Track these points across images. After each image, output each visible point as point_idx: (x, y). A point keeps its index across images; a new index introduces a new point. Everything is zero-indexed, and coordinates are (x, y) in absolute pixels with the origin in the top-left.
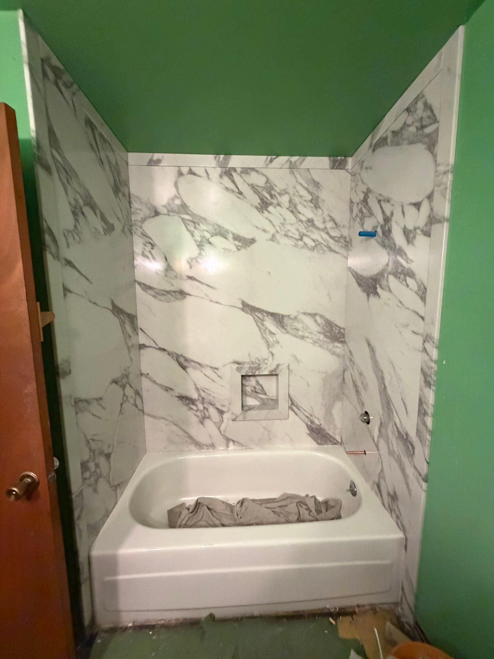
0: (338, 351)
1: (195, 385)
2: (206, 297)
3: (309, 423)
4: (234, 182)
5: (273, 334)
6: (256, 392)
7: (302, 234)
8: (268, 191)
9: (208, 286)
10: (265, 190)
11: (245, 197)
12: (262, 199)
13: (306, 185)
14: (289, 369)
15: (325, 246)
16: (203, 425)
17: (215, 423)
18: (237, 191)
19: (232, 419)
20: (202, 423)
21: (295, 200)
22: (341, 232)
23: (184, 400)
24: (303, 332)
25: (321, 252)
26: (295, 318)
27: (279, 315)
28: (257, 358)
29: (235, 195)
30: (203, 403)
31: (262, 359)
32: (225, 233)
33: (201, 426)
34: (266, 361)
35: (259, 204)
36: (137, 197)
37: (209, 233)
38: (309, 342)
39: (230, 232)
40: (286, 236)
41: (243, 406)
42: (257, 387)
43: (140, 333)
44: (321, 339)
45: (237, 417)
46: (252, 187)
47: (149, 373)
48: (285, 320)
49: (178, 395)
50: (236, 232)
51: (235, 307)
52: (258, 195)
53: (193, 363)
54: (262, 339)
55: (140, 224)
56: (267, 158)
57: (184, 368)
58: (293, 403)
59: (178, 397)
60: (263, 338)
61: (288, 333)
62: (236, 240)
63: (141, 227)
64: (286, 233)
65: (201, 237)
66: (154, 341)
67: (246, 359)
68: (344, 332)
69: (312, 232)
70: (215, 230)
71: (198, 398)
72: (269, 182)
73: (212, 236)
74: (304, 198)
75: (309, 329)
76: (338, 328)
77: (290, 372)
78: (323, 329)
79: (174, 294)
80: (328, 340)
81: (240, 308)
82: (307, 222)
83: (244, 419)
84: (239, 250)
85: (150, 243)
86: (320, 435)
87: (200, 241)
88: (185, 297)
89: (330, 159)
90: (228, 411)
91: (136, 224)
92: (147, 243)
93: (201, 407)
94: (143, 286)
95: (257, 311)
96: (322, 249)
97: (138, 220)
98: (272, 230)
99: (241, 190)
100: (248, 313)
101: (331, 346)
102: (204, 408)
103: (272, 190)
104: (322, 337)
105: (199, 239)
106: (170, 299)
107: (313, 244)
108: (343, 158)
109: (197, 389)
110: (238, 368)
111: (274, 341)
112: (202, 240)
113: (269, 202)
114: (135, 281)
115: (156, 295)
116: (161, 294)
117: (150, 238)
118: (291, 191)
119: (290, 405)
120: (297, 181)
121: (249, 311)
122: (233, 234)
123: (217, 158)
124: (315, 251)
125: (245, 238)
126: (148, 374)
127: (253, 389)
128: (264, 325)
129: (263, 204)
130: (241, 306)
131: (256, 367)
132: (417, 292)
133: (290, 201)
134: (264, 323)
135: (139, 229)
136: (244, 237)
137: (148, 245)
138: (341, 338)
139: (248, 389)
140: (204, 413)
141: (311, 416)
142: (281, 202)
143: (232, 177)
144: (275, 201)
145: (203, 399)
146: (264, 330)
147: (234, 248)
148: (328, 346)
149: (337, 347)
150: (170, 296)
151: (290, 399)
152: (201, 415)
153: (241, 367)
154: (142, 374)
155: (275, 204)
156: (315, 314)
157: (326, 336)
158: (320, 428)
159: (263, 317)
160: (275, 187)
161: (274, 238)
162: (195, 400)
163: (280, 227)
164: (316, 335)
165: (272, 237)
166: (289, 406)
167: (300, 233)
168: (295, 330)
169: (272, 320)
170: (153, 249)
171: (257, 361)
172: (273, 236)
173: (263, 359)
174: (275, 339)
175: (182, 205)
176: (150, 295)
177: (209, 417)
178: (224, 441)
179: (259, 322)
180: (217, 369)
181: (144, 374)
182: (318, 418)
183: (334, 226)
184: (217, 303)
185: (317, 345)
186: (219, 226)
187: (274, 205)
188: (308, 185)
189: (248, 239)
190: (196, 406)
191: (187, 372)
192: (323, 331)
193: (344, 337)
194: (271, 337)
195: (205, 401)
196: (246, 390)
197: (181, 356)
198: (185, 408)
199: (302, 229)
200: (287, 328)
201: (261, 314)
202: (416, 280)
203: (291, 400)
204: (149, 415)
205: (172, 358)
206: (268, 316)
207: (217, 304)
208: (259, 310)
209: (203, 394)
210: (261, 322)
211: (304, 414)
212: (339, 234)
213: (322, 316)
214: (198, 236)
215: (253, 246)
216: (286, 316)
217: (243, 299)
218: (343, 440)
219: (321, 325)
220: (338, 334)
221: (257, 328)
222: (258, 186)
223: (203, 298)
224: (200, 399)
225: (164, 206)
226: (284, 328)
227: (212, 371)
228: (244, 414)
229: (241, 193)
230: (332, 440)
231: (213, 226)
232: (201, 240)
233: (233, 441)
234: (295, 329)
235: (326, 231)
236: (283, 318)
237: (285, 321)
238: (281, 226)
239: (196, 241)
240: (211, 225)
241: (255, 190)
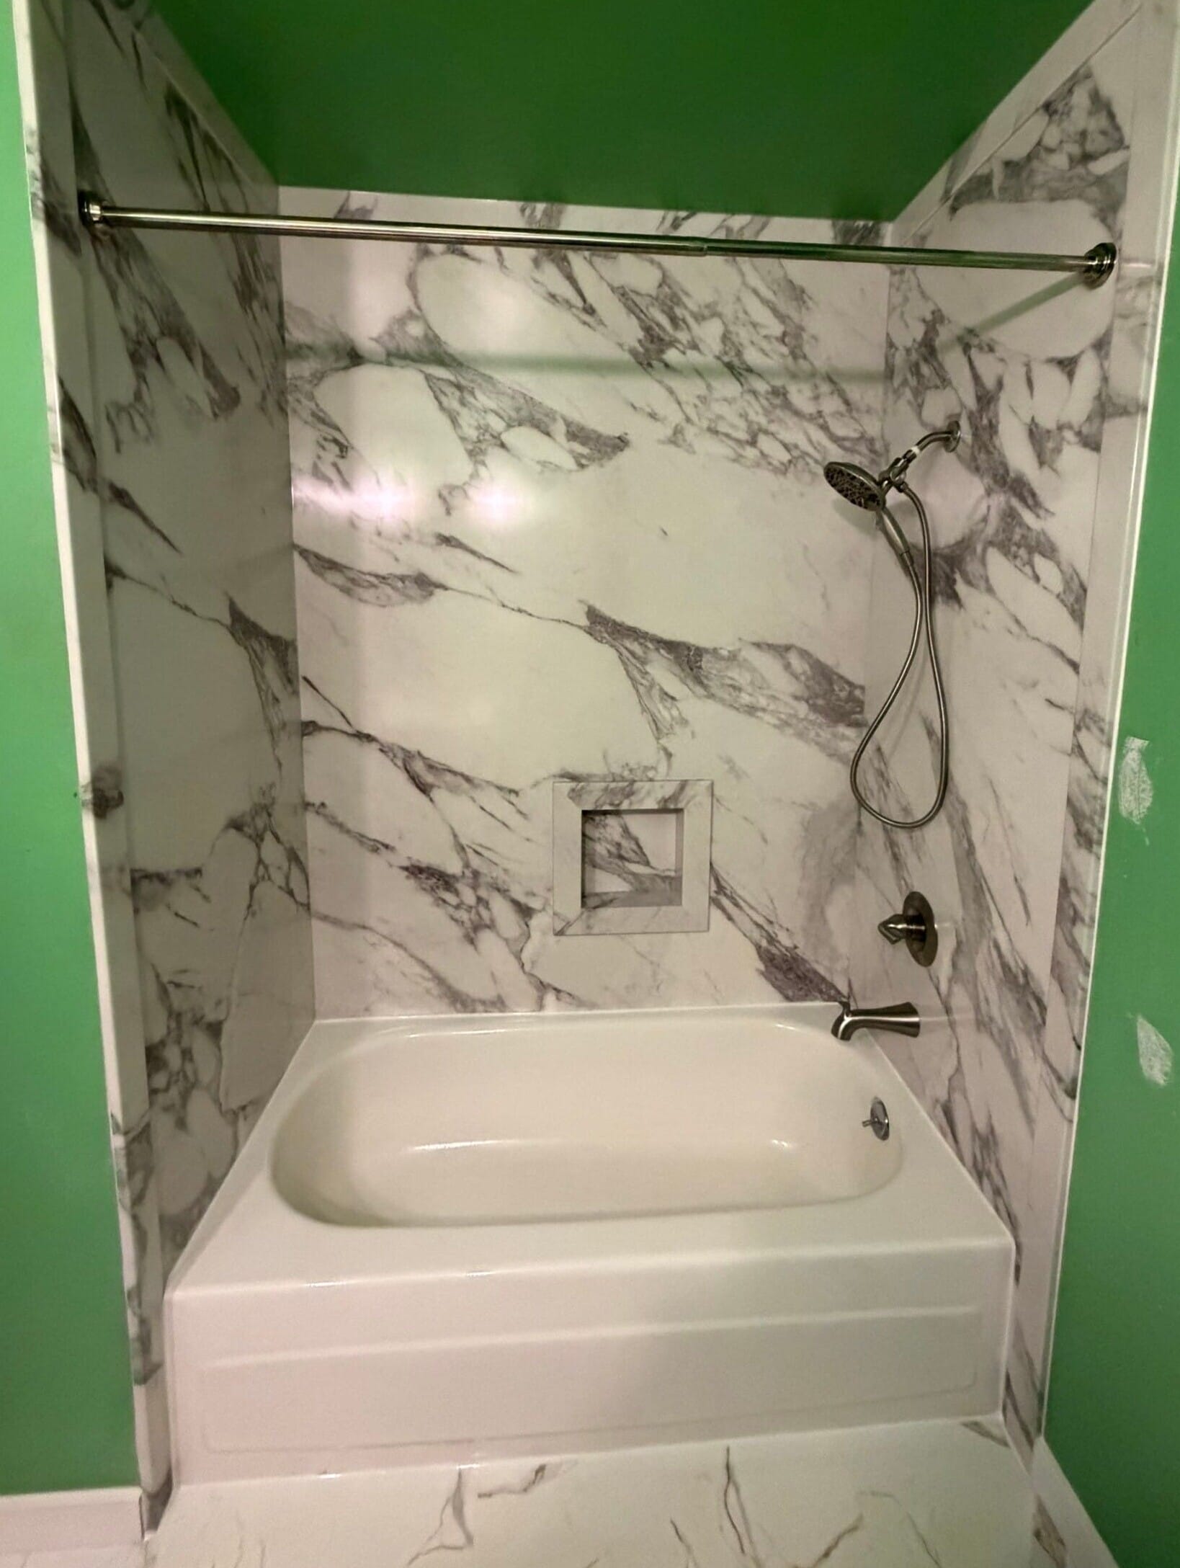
0: (843, 745)
1: (455, 836)
2: (488, 594)
3: (764, 943)
4: (571, 279)
5: (670, 700)
6: (621, 857)
7: (756, 427)
8: (666, 308)
9: (496, 563)
10: (656, 304)
11: (601, 323)
12: (647, 330)
13: (768, 294)
14: (713, 795)
15: (816, 461)
16: (476, 949)
17: (506, 940)
18: (580, 303)
19: (554, 930)
20: (472, 942)
21: (737, 334)
22: (861, 425)
23: (423, 876)
24: (750, 695)
25: (807, 477)
26: (733, 657)
27: (689, 648)
28: (627, 765)
29: (574, 315)
30: (475, 888)
31: (639, 768)
32: (545, 419)
33: (470, 948)
34: (651, 774)
35: (640, 341)
36: (303, 312)
37: (501, 417)
38: (768, 723)
39: (558, 417)
40: (713, 431)
41: (583, 896)
42: (625, 843)
43: (303, 688)
44: (802, 716)
45: (569, 924)
46: (623, 295)
47: (327, 802)
48: (706, 663)
49: (406, 863)
50: (575, 416)
51: (567, 622)
52: (638, 318)
53: (449, 777)
54: (642, 713)
55: (308, 387)
56: (664, 218)
57: (424, 788)
58: (721, 889)
59: (406, 869)
60: (645, 709)
61: (711, 696)
62: (575, 441)
63: (311, 397)
64: (713, 425)
65: (478, 427)
66: (343, 715)
67: (597, 768)
68: (861, 697)
69: (781, 421)
70: (518, 410)
71: (463, 873)
72: (668, 281)
73: (509, 426)
74: (764, 332)
75: (769, 688)
76: (847, 687)
77: (715, 801)
78: (808, 687)
79: (400, 584)
80: (821, 719)
81: (580, 627)
82: (769, 396)
83: (588, 931)
84: (582, 466)
85: (336, 441)
86: (792, 976)
87: (476, 439)
88: (431, 594)
89: (834, 225)
90: (544, 909)
91: (296, 386)
92: (325, 439)
93: (469, 897)
94: (313, 559)
95: (628, 636)
96: (810, 472)
97: (301, 378)
98: (675, 417)
99: (591, 299)
100: (604, 641)
101: (825, 734)
102: (479, 899)
103: (678, 304)
104: (803, 709)
105: (473, 434)
106: (389, 597)
107: (785, 457)
108: (870, 224)
109: (461, 849)
110: (573, 790)
111: (673, 718)
112: (481, 438)
113: (667, 338)
114: (294, 546)
115: (349, 585)
116: (366, 584)
117: (338, 429)
118: (728, 310)
119: (713, 895)
120: (744, 283)
121: (606, 635)
122: (568, 424)
123: (528, 212)
124: (790, 475)
125: (599, 436)
126: (323, 805)
127: (613, 850)
128: (647, 673)
129: (652, 342)
130: (584, 622)
131: (623, 789)
132: (1062, 596)
133: (725, 338)
134: (648, 668)
135: (305, 402)
136: (595, 432)
137: (326, 444)
138: (855, 713)
139: (601, 849)
140: (478, 914)
141: (771, 923)
142: (701, 340)
143: (566, 264)
144: (683, 336)
145: (476, 874)
146: (645, 687)
147: (569, 463)
148: (818, 735)
149: (844, 737)
150: (389, 590)
151: (712, 879)
152: (470, 919)
153: (582, 788)
154: (307, 805)
155: (685, 342)
156: (788, 648)
157: (814, 708)
158: (793, 958)
159: (645, 653)
160: (685, 299)
161: (679, 436)
162: (454, 876)
163: (696, 406)
164: (786, 704)
165: (675, 434)
166: (710, 897)
167: (750, 423)
168: (731, 689)
169: (669, 659)
170: (343, 457)
171: (626, 773)
172: (678, 431)
173: (642, 768)
174: (675, 713)
175: (426, 336)
176: (335, 585)
177: (491, 926)
178: (533, 993)
179: (635, 666)
180: (516, 793)
181: (313, 805)
182: (788, 930)
183: (843, 408)
184: (520, 611)
185: (790, 731)
186: (530, 400)
187: (679, 346)
188: (775, 293)
189: (609, 438)
190: (457, 893)
191: (431, 800)
192: (806, 695)
193: (861, 712)
194: (665, 707)
195: (482, 880)
196: (595, 850)
197: (416, 754)
198: (425, 900)
199: (757, 413)
200: (711, 684)
201: (641, 644)
202: (1058, 564)
203: (717, 881)
204: (325, 918)
205: (392, 760)
206: (657, 650)
207: (518, 614)
208: (635, 632)
209: (475, 862)
210: (638, 665)
211: (751, 919)
212: (855, 430)
213: (804, 654)
214: (470, 426)
215: (624, 458)
216: (706, 651)
217: (591, 602)
218: (856, 987)
219: (803, 678)
220: (847, 701)
221: (628, 683)
222: (638, 293)
223: (480, 596)
224: (468, 873)
225: (377, 340)
226: (701, 683)
227: (504, 798)
228: (589, 917)
229: (590, 311)
230: (824, 990)
231: (513, 398)
232: (478, 437)
233: (558, 991)
234: (731, 686)
235: (821, 421)
236: (701, 656)
237: (703, 664)
238: (698, 402)
239: (463, 439)
240: (508, 395)
241: (630, 302)
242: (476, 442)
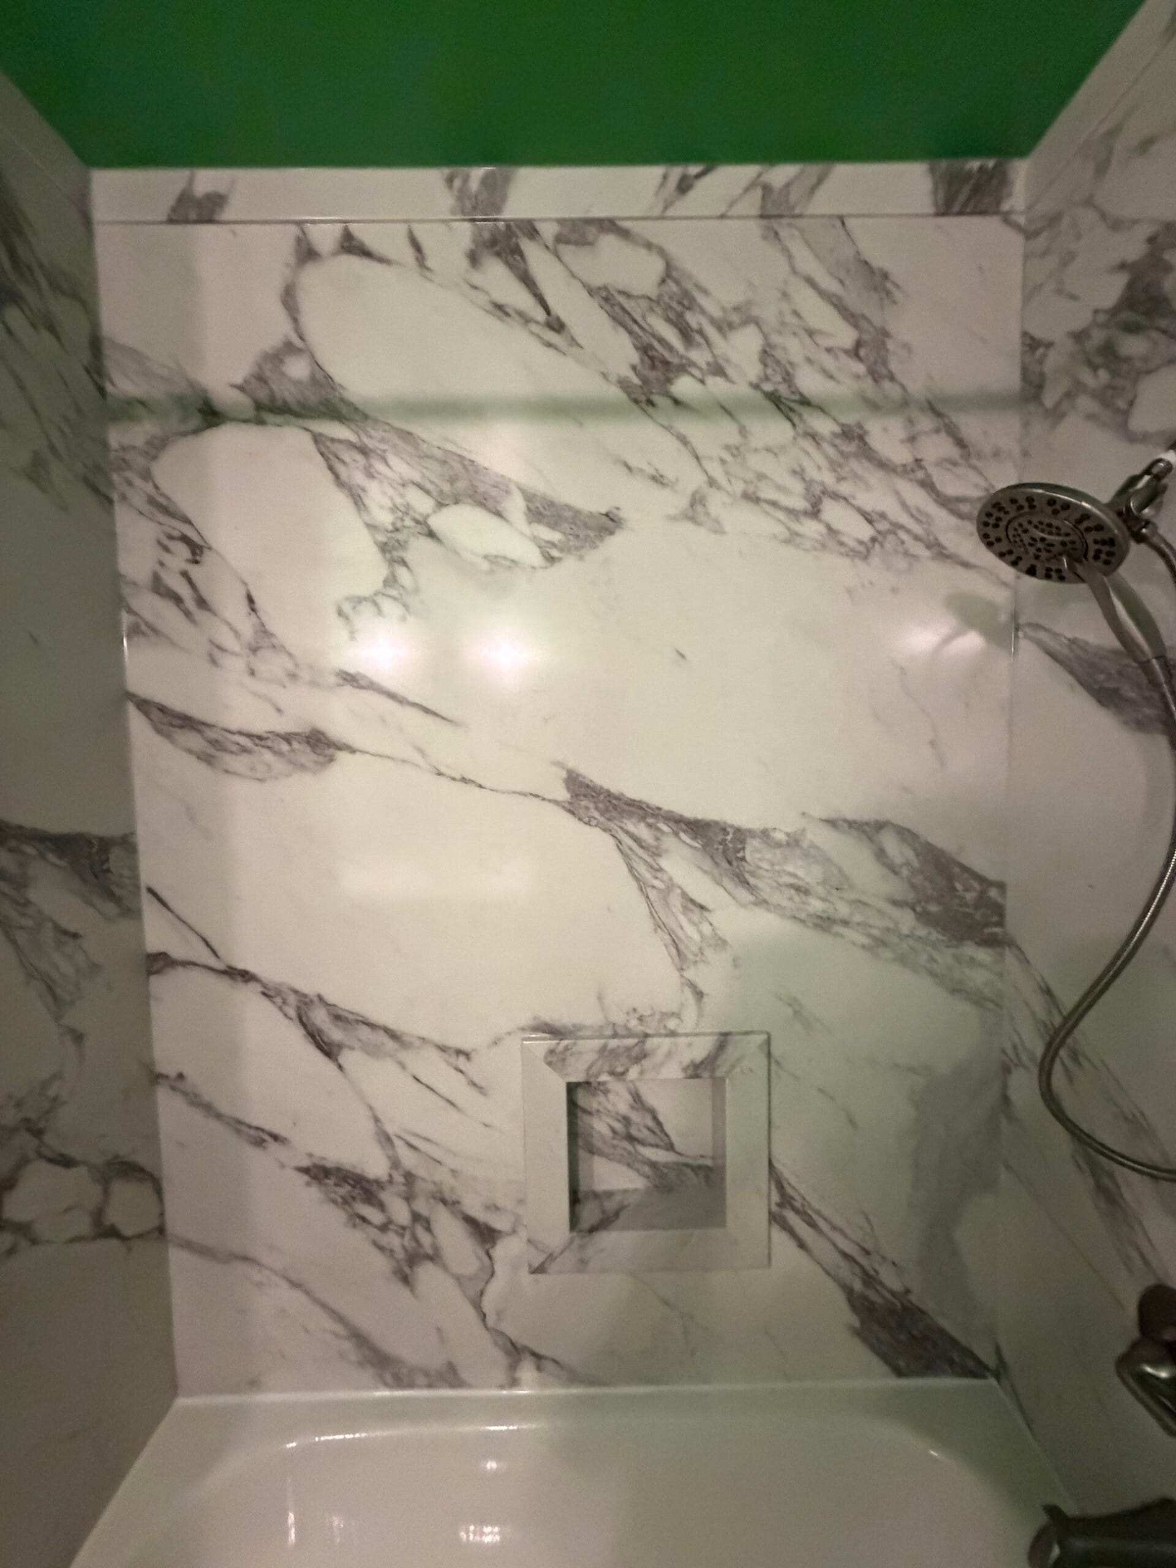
0: (978, 978)
1: (377, 1120)
2: (417, 758)
3: (858, 1286)
4: (527, 281)
5: (697, 910)
6: (631, 1138)
7: (817, 490)
8: (672, 316)
9: (427, 711)
11: (574, 342)
12: (645, 350)
13: (829, 284)
14: (769, 1055)
15: (916, 538)
16: (412, 1291)
17: (458, 1279)
18: (540, 315)
19: (530, 1266)
20: (406, 1280)
21: (785, 349)
22: (986, 479)
23: (330, 1182)
24: (823, 900)
25: (902, 563)
26: (793, 842)
27: (724, 830)
28: (635, 1010)
29: (532, 333)
30: (409, 1198)
31: (652, 1015)
32: (494, 492)
33: (405, 1292)
34: (672, 1024)
35: (634, 368)
36: (133, 353)
37: (428, 492)
38: (854, 944)
39: (513, 487)
40: (751, 498)
41: (575, 1198)
42: (635, 1117)
43: (148, 907)
44: (905, 930)
45: (551, 1257)
46: (606, 299)
47: (185, 1073)
48: (753, 851)
49: (306, 1163)
50: (539, 486)
51: (537, 796)
52: (631, 333)
53: (364, 1032)
54: (655, 931)
55: (140, 461)
56: (665, 177)
57: (329, 1050)
58: (786, 1201)
59: (305, 1171)
60: (660, 925)
61: (763, 903)
62: (539, 522)
63: (147, 476)
64: (751, 489)
65: (394, 509)
66: (207, 944)
67: (588, 1015)
68: (999, 900)
69: (857, 477)
70: (453, 480)
71: (390, 1176)
72: (675, 274)
73: (441, 505)
74: (825, 342)
75: (852, 887)
76: (976, 885)
77: (774, 1067)
78: (913, 886)
79: (285, 747)
80: (935, 935)
81: (556, 802)
82: (838, 442)
83: (583, 1264)
84: (551, 560)
85: (185, 539)
86: (903, 1337)
87: (390, 528)
88: (331, 759)
89: (932, 171)
90: (514, 1231)
91: (124, 460)
92: (171, 537)
93: (400, 1213)
94: (156, 715)
95: (631, 815)
96: (906, 553)
97: (134, 448)
98: (692, 479)
99: (559, 309)
100: (594, 822)
101: (945, 958)
102: (416, 1217)
103: (689, 308)
104: (906, 920)
105: (385, 518)
106: (269, 766)
107: (865, 532)
108: (991, 163)
109: (386, 1139)
110: (552, 1052)
111: (702, 936)
112: (399, 524)
113: (675, 361)
114: (131, 696)
115: (211, 751)
116: (234, 748)
117: (188, 522)
118: (769, 313)
119: (774, 1208)
120: (794, 271)
121: (597, 815)
122: (529, 497)
123: (457, 183)
124: (875, 560)
125: (577, 513)
126: (181, 1076)
127: (618, 1126)
128: (661, 870)
129: (653, 367)
130: (563, 795)
131: (628, 1049)
133: (767, 354)
134: (664, 863)
135: (138, 482)
136: (569, 507)
137: (171, 545)
138: (987, 924)
139: (600, 1127)
140: (415, 1238)
141: (867, 1253)
142: (728, 361)
143: (518, 258)
144: (699, 356)
145: (410, 1178)
146: (660, 890)
147: (533, 556)
148: (932, 959)
149: (973, 962)
150: (268, 756)
151: (773, 1187)
152: (403, 1247)
153: (566, 1048)
154: (156, 1078)
155: (704, 366)
156: (880, 826)
157: (924, 917)
158: (904, 1308)
159: (657, 839)
160: (701, 300)
161: (699, 508)
162: (377, 1182)
163: (723, 461)
164: (881, 913)
165: (692, 505)
166: (770, 1213)
167: (809, 484)
168: (792, 892)
169: (695, 848)
170: (197, 562)
171: (633, 1023)
172: (697, 501)
173: (657, 1017)
174: (706, 929)
175: (314, 380)
176: (190, 751)
177: (434, 1257)
178: (503, 1360)
179: (641, 858)
180: (467, 1055)
181: (166, 1077)
182: (894, 1264)
183: (954, 452)
184: (464, 780)
185: (887, 954)
186: (469, 465)
187: (694, 371)
188: (841, 282)
189: (591, 515)
190: (382, 1206)
191: (340, 1067)
192: (911, 897)
193: (1000, 923)
194: (691, 921)
195: (420, 1186)
196: (592, 1128)
197: (316, 999)
198: (336, 1217)
199: (819, 468)
200: (760, 884)
201: (650, 826)
203: (780, 1187)
204: (188, 1245)
205: (280, 1009)
206: (676, 834)
207: (461, 785)
208: (642, 808)
209: (408, 1159)
210: (649, 859)
211: (834, 1245)
212: (976, 486)
213: (905, 834)
214: (382, 507)
215: (615, 543)
216: (751, 833)
217: (571, 765)
218: (1007, 1355)
219: (905, 872)
220: (976, 907)
221: (633, 884)
222: (627, 295)
223: (404, 761)
224: (399, 1178)
225: (241, 388)
226: (745, 883)
227: (449, 1064)
228: (582, 1247)
229: (557, 326)
230: (957, 1359)
231: (444, 462)
232: (393, 524)
233: (537, 1357)
234: (791, 887)
235: (920, 475)
236: (743, 842)
237: (748, 854)
238: (728, 457)
239: (372, 527)
240: (437, 460)
241: (617, 309)
242: (392, 532)
